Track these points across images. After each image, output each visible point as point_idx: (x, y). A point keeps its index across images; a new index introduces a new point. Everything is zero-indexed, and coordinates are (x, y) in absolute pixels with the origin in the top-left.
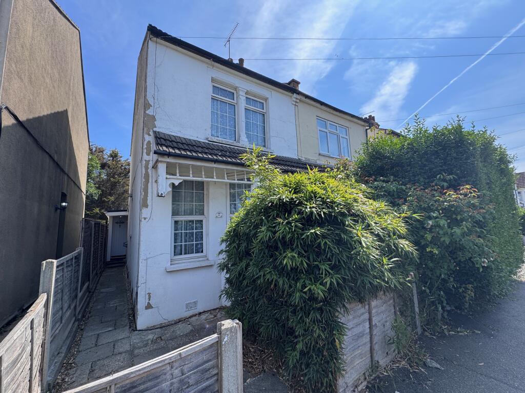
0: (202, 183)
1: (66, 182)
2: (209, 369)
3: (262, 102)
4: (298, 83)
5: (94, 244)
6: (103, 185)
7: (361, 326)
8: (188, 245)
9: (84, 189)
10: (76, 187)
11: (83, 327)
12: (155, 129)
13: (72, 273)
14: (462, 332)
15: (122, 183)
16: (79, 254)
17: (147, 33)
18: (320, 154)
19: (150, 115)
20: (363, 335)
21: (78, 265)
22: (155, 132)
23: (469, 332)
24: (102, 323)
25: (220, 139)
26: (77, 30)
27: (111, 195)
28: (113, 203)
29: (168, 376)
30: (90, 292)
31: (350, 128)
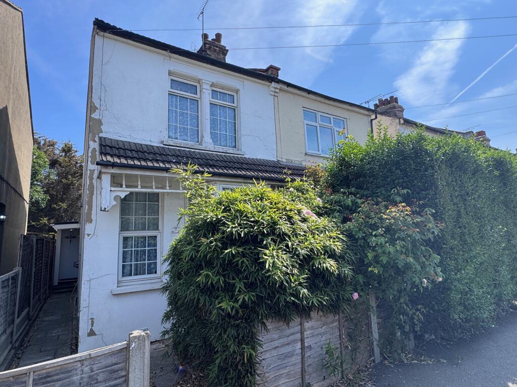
0: (157, 195)
1: (5, 190)
2: (118, 371)
3: (231, 95)
4: (278, 69)
5: (36, 264)
6: (53, 188)
7: (290, 346)
8: (139, 265)
9: (26, 196)
10: (17, 195)
11: (20, 356)
12: (101, 135)
13: (8, 294)
14: (426, 361)
15: (77, 185)
16: (16, 275)
17: (94, 29)
18: (306, 154)
19: (96, 119)
20: (293, 355)
21: (16, 287)
22: (100, 138)
23: (434, 361)
24: (41, 352)
25: (179, 142)
26: (19, 12)
27: (62, 201)
28: (66, 210)
29: (79, 372)
30: (30, 320)
31: (350, 119)
